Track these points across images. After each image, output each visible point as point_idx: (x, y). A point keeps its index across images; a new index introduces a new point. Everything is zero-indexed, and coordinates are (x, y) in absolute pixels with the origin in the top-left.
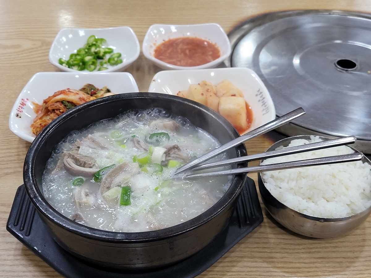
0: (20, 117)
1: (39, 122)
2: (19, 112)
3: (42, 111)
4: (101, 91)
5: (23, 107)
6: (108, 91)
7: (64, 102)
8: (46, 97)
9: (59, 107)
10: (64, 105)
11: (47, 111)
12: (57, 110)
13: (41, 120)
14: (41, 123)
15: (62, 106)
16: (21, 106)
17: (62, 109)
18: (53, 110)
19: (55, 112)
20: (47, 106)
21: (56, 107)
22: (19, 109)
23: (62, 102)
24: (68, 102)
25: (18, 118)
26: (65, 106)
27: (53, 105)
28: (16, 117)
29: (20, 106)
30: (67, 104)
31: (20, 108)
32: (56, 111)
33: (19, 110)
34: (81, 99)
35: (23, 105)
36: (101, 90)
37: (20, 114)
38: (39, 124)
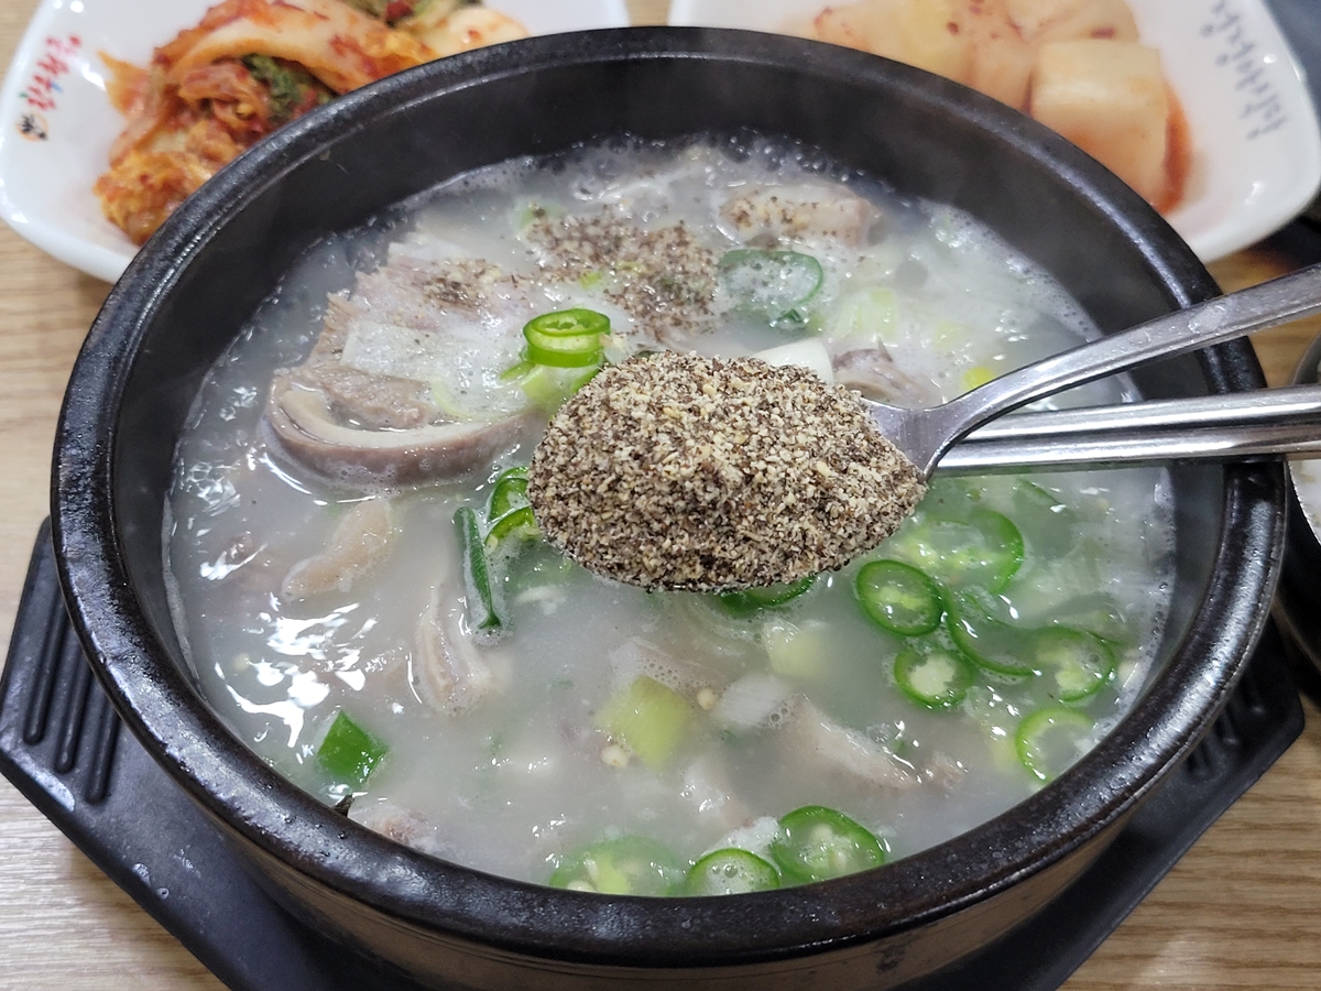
1: (135, 164)
3: (147, 103)
7: (256, 62)
9: (233, 90)
11: (175, 108)
15: (246, 86)
18: (205, 104)
20: (171, 79)
21: (217, 87)
23: (247, 61)
24: (279, 61)
26: (265, 83)
27: (203, 77)
30: (272, 71)
32: (216, 109)
33: (34, 95)
34: (338, 45)
37: (43, 119)
38: (135, 174)
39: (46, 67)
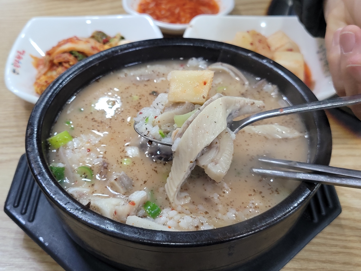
0: (18, 74)
1: (43, 79)
2: (16, 67)
3: (45, 65)
4: (115, 39)
5: (20, 61)
6: (123, 38)
7: (74, 52)
8: (49, 48)
9: (68, 59)
10: (73, 56)
11: (52, 65)
12: (66, 62)
14: (47, 80)
15: (71, 58)
17: (72, 61)
18: (60, 64)
19: (63, 66)
20: (51, 58)
21: (64, 58)
23: (71, 53)
24: (79, 52)
25: (15, 75)
26: (76, 57)
27: (60, 57)
28: (13, 74)
29: (16, 61)
30: (77, 54)
32: (64, 64)
33: (15, 64)
34: (93, 48)
35: (20, 59)
36: (115, 37)
37: (18, 70)
39: (17, 58)
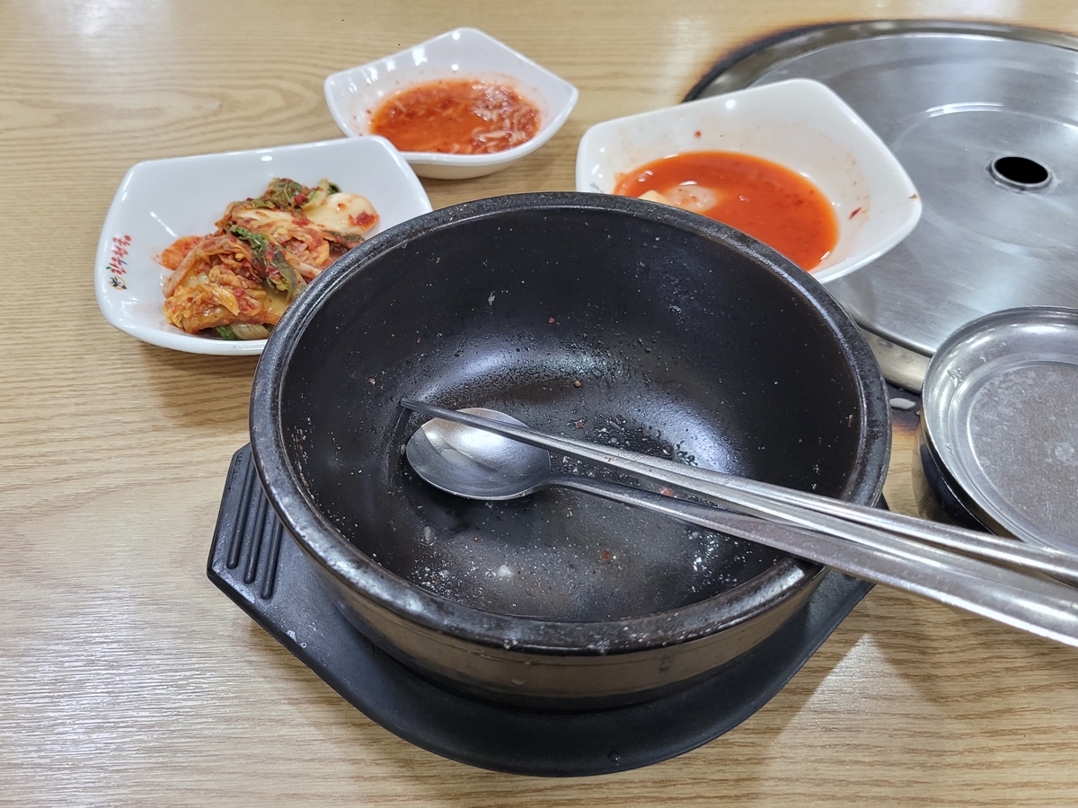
0: (124, 287)
1: (183, 293)
2: (116, 274)
4: (318, 192)
5: (121, 259)
9: (230, 247)
10: (241, 240)
11: (195, 262)
12: (226, 255)
13: (188, 289)
14: (192, 296)
15: (238, 245)
16: (116, 256)
17: (241, 252)
18: (216, 258)
19: (220, 263)
21: (222, 247)
22: (115, 266)
25: (118, 292)
27: (213, 243)
28: (114, 288)
29: (114, 259)
31: (117, 263)
33: (113, 267)
35: (121, 255)
37: (122, 279)
38: (185, 298)
39: (116, 253)
